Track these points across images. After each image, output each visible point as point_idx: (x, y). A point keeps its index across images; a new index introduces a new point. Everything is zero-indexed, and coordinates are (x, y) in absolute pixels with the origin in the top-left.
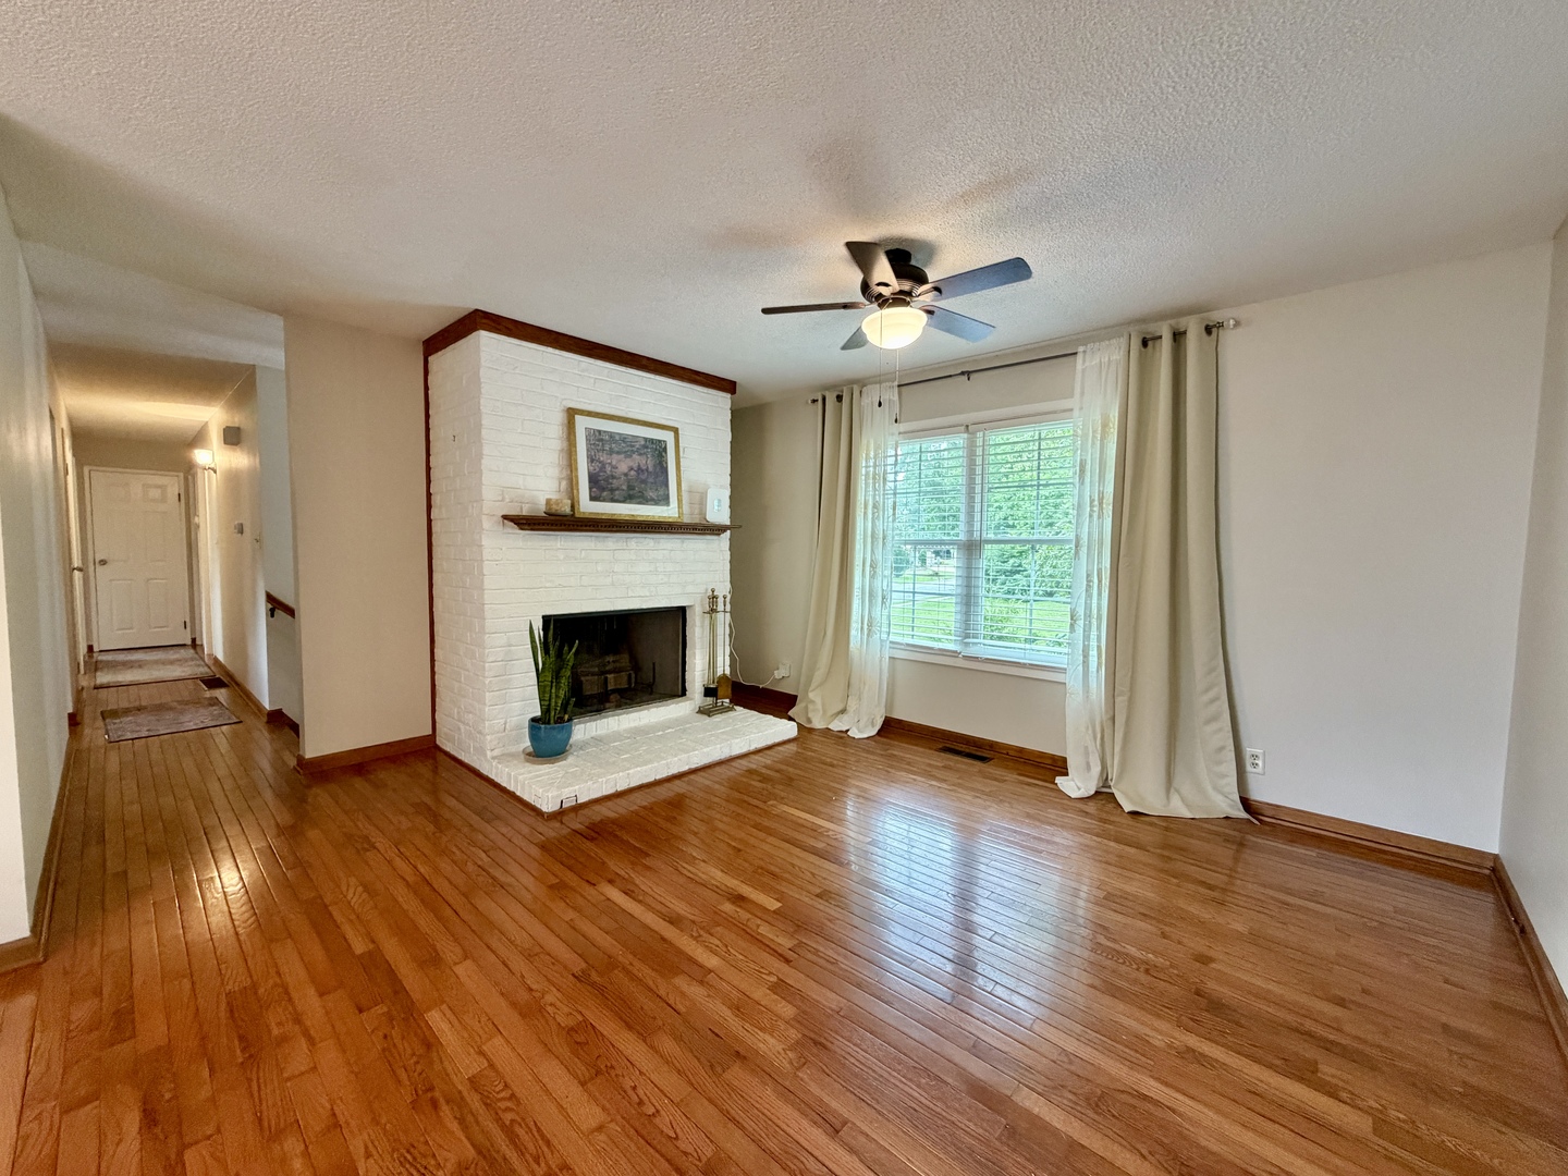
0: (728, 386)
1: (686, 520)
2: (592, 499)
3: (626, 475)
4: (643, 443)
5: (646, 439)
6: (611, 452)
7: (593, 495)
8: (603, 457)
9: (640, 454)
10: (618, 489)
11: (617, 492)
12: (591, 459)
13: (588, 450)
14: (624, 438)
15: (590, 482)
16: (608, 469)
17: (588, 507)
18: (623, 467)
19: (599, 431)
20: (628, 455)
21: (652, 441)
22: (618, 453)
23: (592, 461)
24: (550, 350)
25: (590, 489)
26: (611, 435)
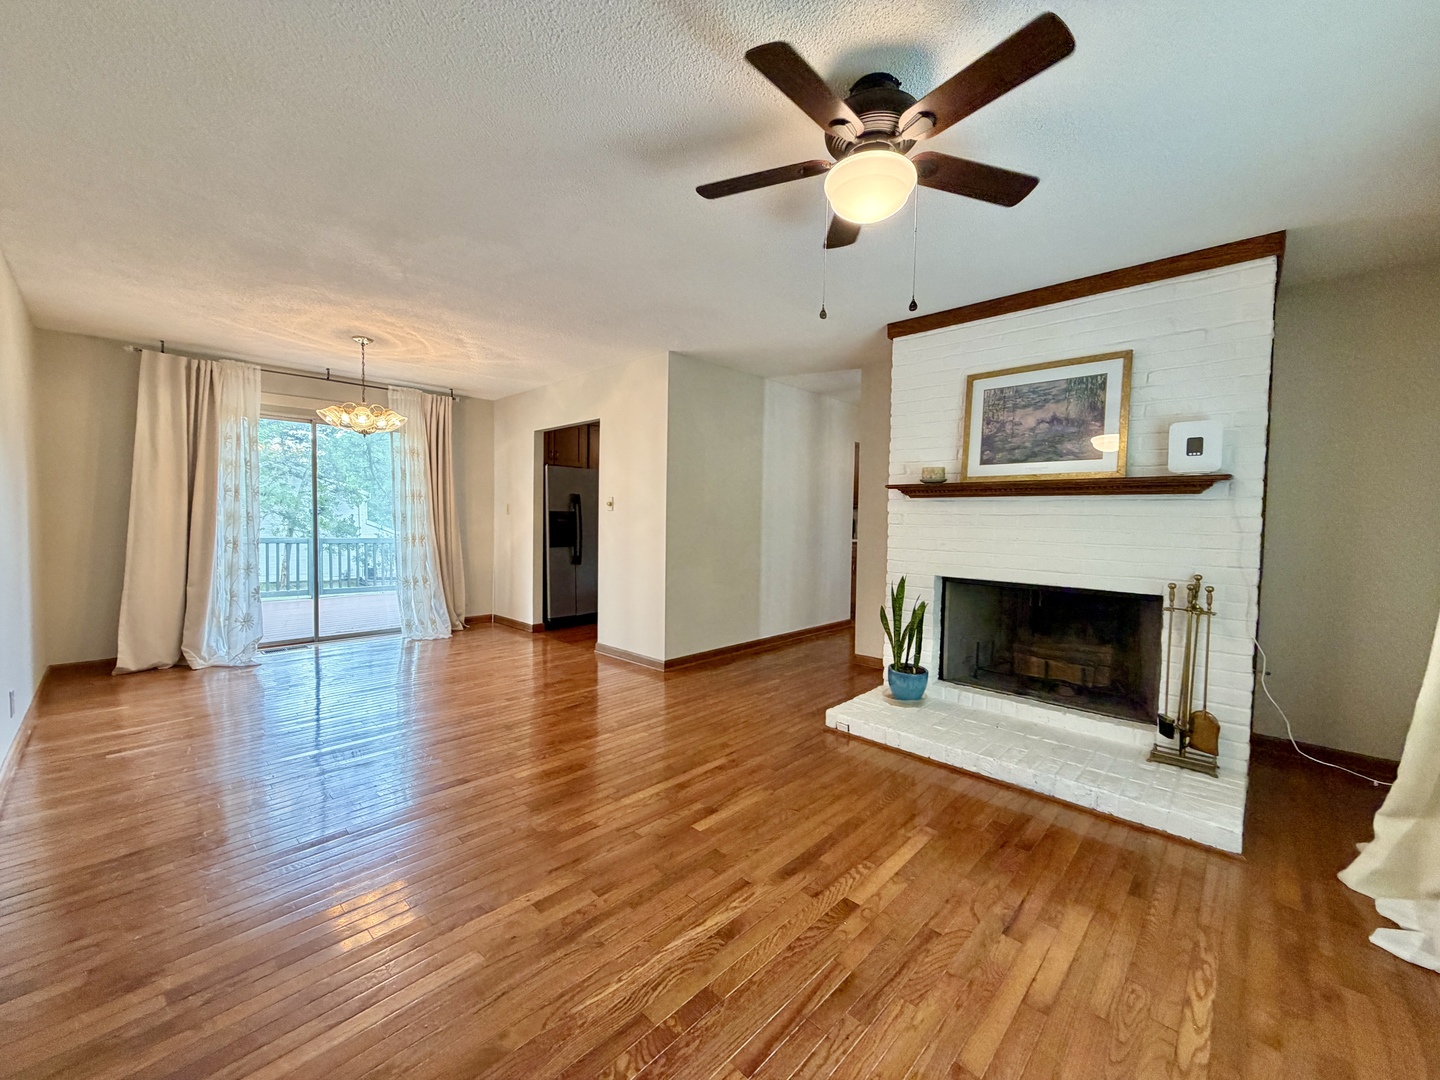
0: (1272, 244)
1: (1138, 472)
2: (983, 462)
3: (1032, 430)
4: (1064, 386)
5: (1069, 381)
6: (1015, 407)
7: (985, 458)
8: (1003, 416)
9: (1058, 401)
10: (1018, 447)
11: (1016, 451)
12: (987, 421)
13: (984, 413)
14: (1034, 389)
15: (983, 445)
16: (1008, 427)
17: (977, 471)
18: (1030, 422)
19: (1002, 390)
20: (1038, 406)
21: (1080, 380)
22: (1024, 407)
23: (988, 424)
24: (953, 327)
25: (982, 453)
26: (1017, 390)
